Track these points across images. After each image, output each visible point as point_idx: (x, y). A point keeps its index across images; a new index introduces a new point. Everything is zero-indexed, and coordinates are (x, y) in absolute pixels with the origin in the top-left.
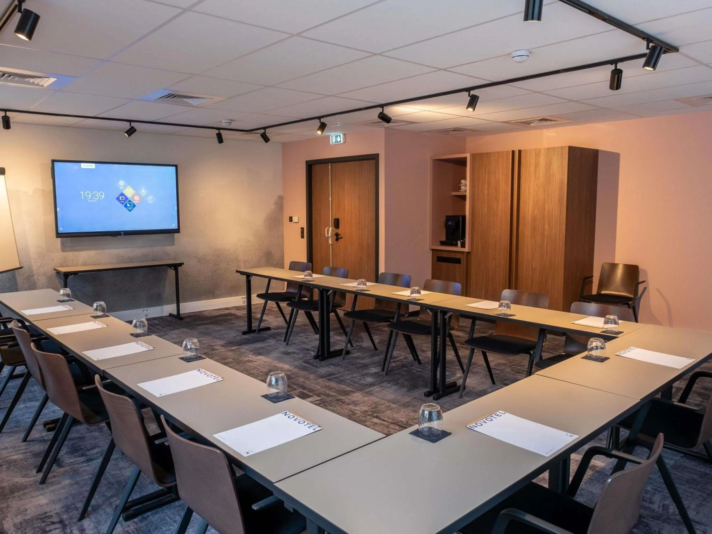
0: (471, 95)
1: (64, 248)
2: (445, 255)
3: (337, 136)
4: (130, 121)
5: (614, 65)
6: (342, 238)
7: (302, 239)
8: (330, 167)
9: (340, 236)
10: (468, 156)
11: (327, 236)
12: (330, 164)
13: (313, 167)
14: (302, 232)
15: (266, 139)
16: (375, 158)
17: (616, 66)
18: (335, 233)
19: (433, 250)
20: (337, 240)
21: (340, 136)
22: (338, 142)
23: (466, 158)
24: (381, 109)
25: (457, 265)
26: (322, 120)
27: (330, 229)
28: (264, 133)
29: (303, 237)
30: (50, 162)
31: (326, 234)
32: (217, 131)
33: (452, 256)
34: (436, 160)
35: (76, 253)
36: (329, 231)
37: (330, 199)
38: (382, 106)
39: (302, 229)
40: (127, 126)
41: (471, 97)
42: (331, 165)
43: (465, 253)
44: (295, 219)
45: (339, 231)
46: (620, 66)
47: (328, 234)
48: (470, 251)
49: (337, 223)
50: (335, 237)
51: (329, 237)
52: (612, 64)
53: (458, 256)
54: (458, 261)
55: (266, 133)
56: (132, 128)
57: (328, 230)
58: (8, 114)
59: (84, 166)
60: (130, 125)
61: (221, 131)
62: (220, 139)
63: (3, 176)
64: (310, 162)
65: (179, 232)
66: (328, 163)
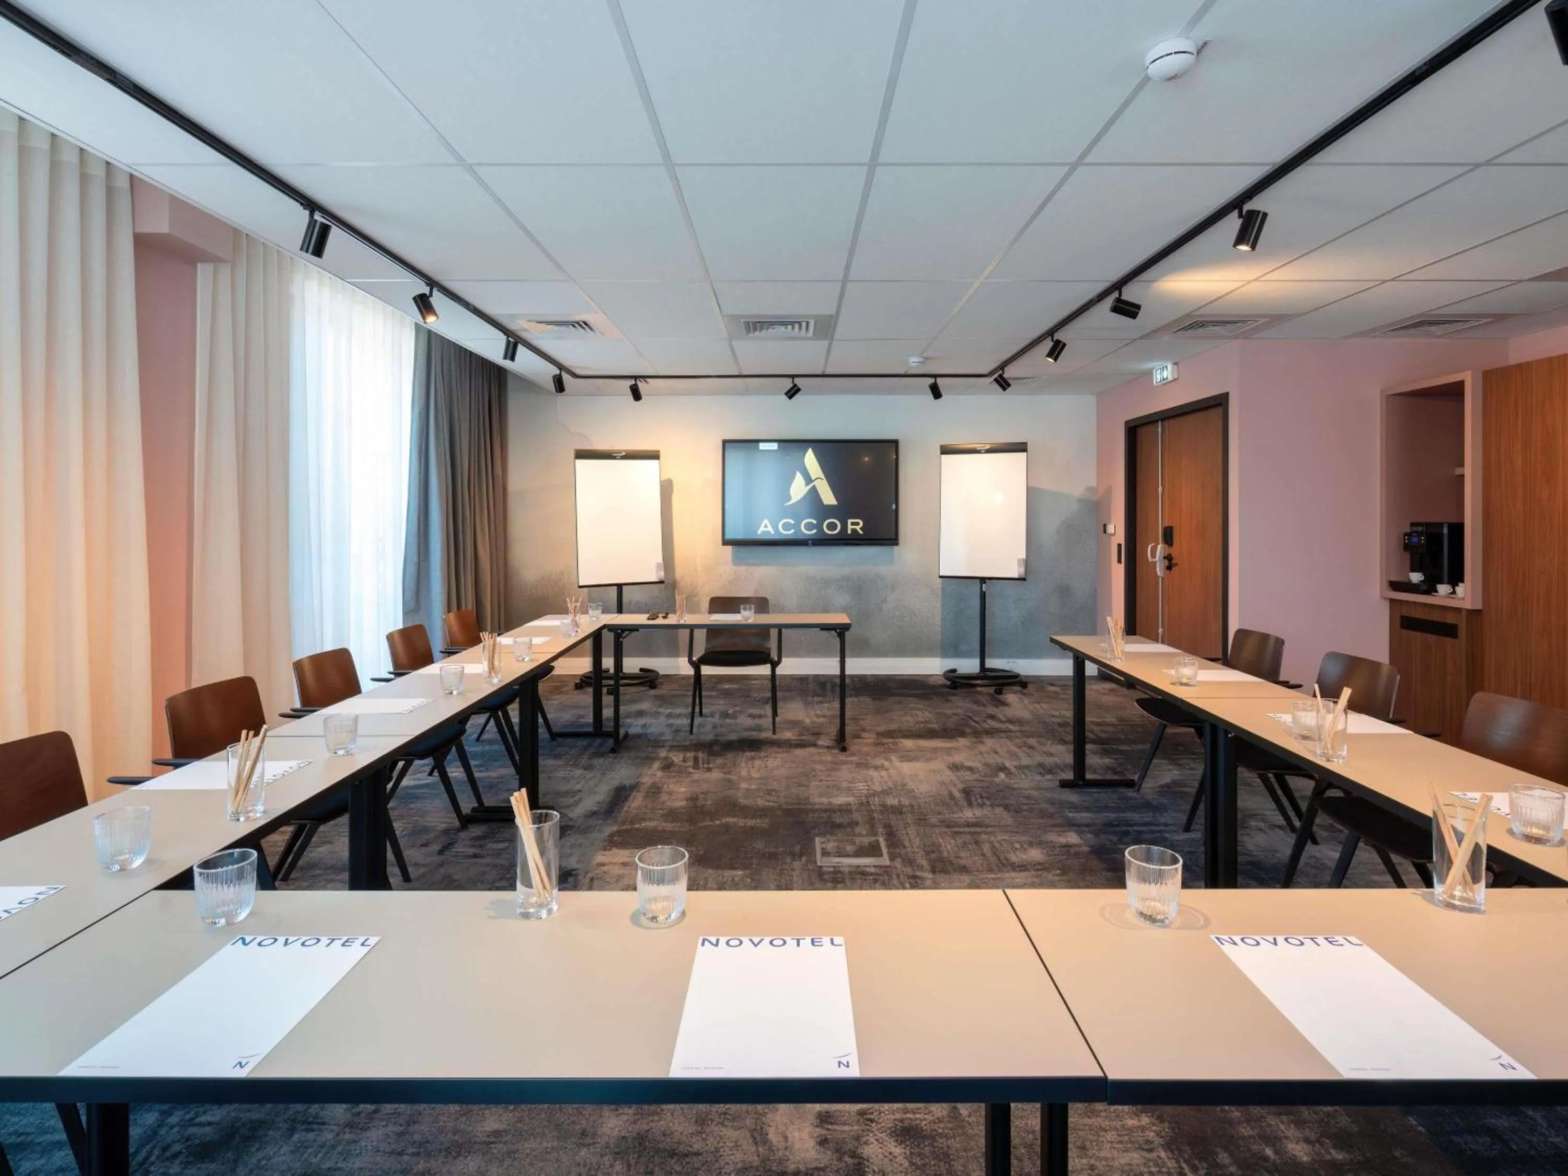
0: (1244, 212)
1: (736, 561)
2: (1419, 614)
3: (1163, 368)
4: (793, 377)
6: (1177, 564)
7: (1119, 566)
8: (1160, 430)
9: (1172, 561)
10: (1467, 377)
11: (1150, 560)
12: (1160, 423)
13: (1135, 431)
14: (1119, 553)
15: (1004, 385)
16: (1220, 403)
18: (1165, 554)
19: (1392, 601)
20: (1169, 568)
21: (1166, 368)
22: (1164, 380)
23: (1461, 384)
24: (1118, 292)
25: (1448, 639)
27: (1159, 547)
29: (1119, 561)
30: (721, 444)
31: (1150, 556)
32: (932, 381)
33: (1435, 617)
34: (1392, 395)
35: (751, 569)
36: (1158, 554)
37: (1160, 489)
39: (1120, 546)
40: (781, 384)
41: (1244, 217)
42: (1162, 425)
43: (1464, 612)
44: (1110, 529)
45: (1175, 551)
47: (1153, 556)
48: (1479, 606)
49: (1168, 536)
50: (1166, 563)
51: (1155, 563)
53: (1450, 619)
54: (1450, 631)
55: (1004, 375)
56: (795, 385)
57: (1154, 549)
59: (764, 446)
60: (793, 382)
61: (939, 380)
62: (936, 393)
63: (657, 461)
64: (1131, 425)
65: (897, 544)
66: (1157, 421)
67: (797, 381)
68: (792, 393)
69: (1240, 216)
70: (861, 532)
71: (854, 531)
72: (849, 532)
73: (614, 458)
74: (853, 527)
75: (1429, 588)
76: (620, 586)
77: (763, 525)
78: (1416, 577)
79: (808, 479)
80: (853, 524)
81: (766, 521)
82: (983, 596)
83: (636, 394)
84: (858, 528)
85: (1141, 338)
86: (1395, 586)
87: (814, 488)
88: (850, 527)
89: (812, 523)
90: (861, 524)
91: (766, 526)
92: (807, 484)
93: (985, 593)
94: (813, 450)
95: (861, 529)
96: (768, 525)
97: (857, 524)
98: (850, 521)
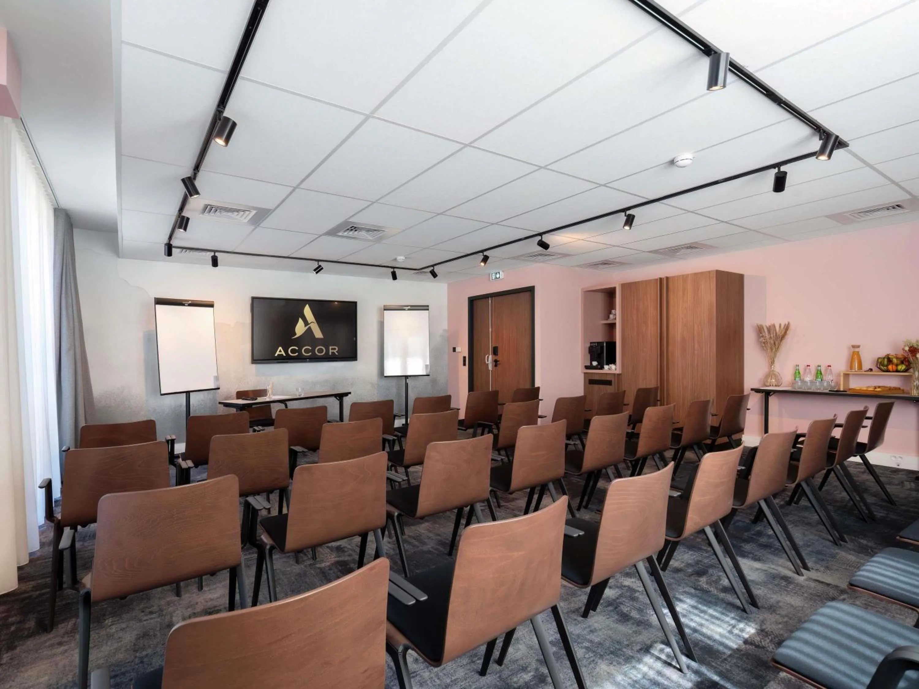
0: (627, 214)
1: (258, 373)
2: (596, 378)
3: (497, 273)
4: (318, 261)
5: (777, 168)
6: (500, 364)
7: (465, 367)
8: (490, 302)
9: (498, 363)
10: (617, 286)
12: (490, 298)
13: (475, 302)
14: (464, 361)
15: (434, 275)
16: (531, 290)
17: (779, 169)
18: (494, 359)
19: (585, 373)
20: (496, 366)
21: (499, 273)
22: (497, 278)
23: (615, 288)
24: (540, 237)
25: (608, 386)
26: (485, 253)
27: (490, 356)
28: (433, 270)
29: (464, 364)
30: (251, 300)
31: (486, 360)
32: (392, 270)
33: (603, 378)
34: (586, 291)
36: (490, 360)
37: (490, 329)
38: (541, 234)
39: (465, 358)
40: (315, 265)
41: (627, 216)
43: (615, 375)
44: (458, 349)
45: (498, 358)
46: (783, 168)
48: (621, 372)
49: (495, 351)
50: (494, 363)
51: (489, 363)
52: (775, 168)
53: (609, 378)
54: (609, 383)
55: (435, 270)
56: (320, 266)
57: (488, 357)
58: (217, 254)
60: (318, 264)
61: (395, 270)
62: (394, 277)
63: (212, 309)
64: (471, 299)
65: (356, 360)
66: (488, 298)
67: (320, 263)
68: (318, 270)
69: (625, 215)
70: (337, 354)
71: (333, 353)
72: (330, 354)
73: (183, 305)
74: (332, 351)
75: (601, 366)
76: (188, 393)
77: (279, 350)
78: (595, 363)
79: (306, 323)
80: (332, 349)
81: (280, 348)
82: (407, 385)
83: (215, 262)
84: (335, 351)
85: (508, 258)
86: (587, 367)
87: (310, 328)
88: (331, 351)
89: (309, 349)
90: (337, 350)
91: (280, 351)
92: (306, 326)
93: (408, 384)
94: (309, 305)
95: (337, 352)
96: (282, 350)
97: (335, 349)
98: (330, 347)
